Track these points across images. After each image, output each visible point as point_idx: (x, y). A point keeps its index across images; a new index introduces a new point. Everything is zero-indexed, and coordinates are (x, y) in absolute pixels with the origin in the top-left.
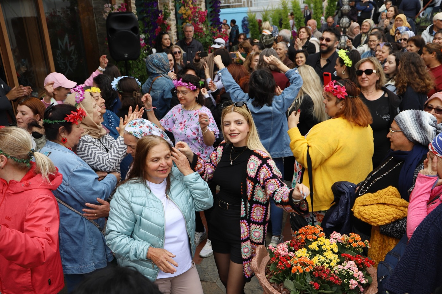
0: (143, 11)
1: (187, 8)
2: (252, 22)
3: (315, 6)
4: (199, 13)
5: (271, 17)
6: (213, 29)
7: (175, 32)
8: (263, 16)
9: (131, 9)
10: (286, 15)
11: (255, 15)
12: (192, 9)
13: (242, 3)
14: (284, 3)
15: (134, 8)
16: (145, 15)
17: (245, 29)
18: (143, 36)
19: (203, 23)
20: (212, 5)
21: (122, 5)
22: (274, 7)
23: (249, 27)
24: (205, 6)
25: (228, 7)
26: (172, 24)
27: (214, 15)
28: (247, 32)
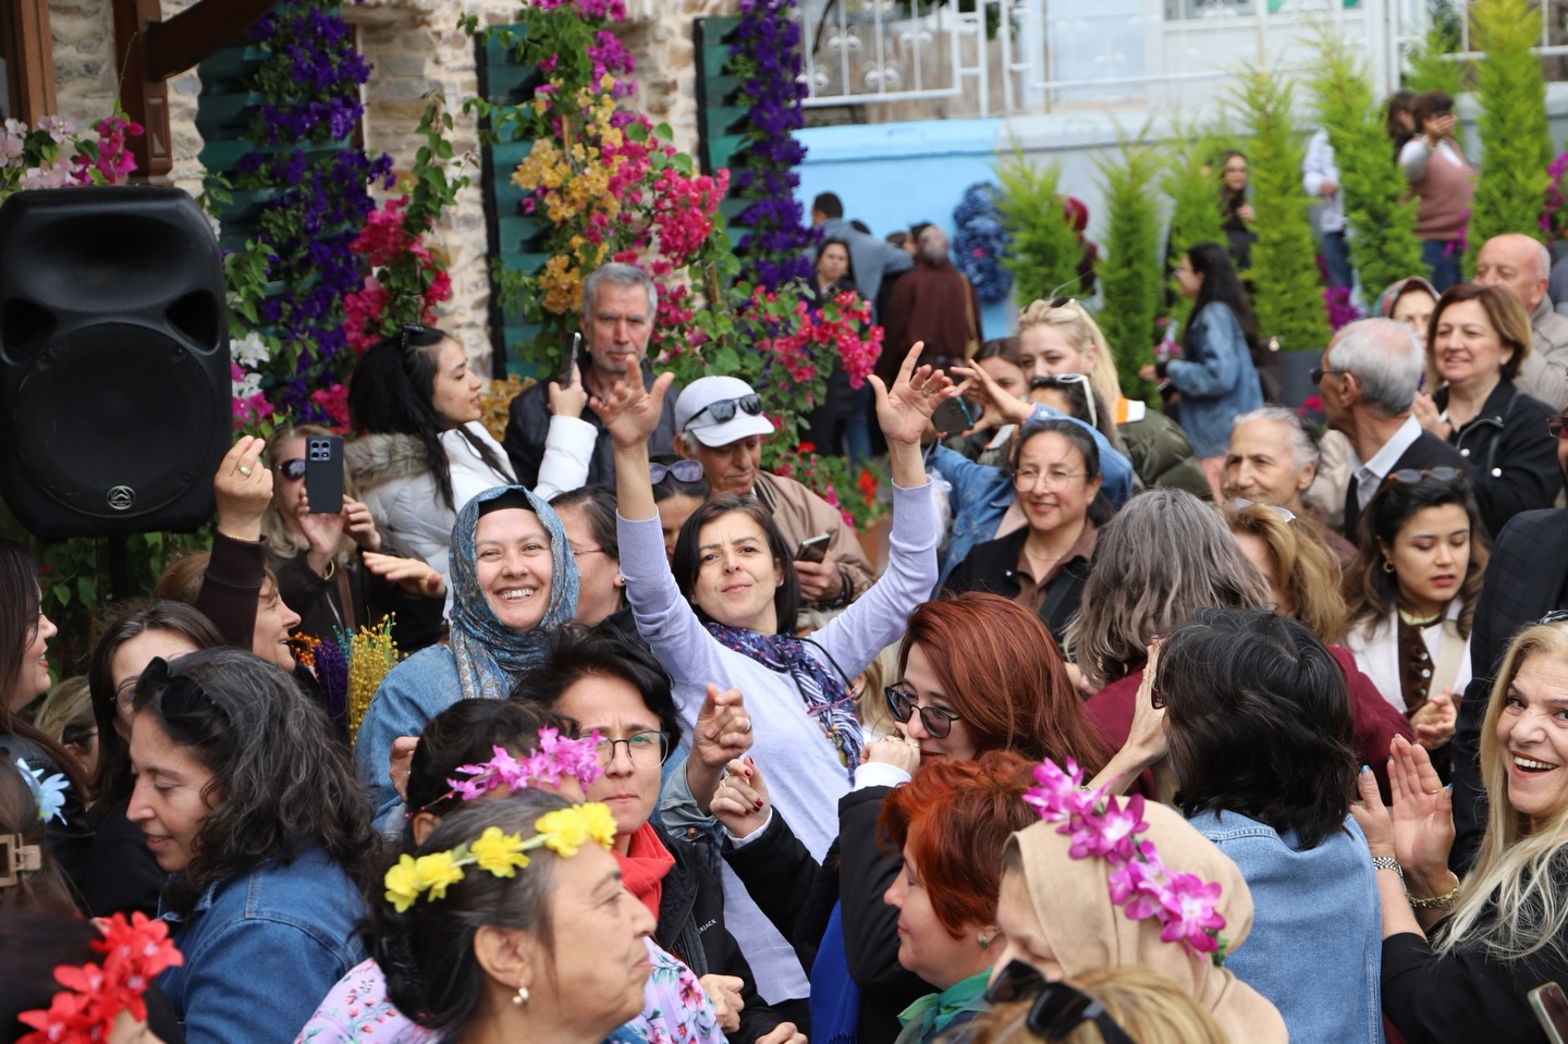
0: (249, 163)
1: (578, 151)
2: (1033, 227)
3: (1498, 116)
4: (665, 183)
5: (1171, 194)
6: (759, 297)
7: (477, 306)
8: (1116, 182)
9: (168, 155)
10: (1277, 179)
11: (1054, 175)
12: (620, 160)
13: (956, 90)
14: (1259, 92)
15: (191, 142)
16: (266, 194)
17: (980, 269)
18: (252, 348)
19: (687, 260)
20: (743, 108)
21: (103, 128)
22: (1186, 118)
23: (1006, 264)
24: (692, 119)
25: (855, 114)
26: (459, 249)
27: (760, 183)
28: (991, 290)
